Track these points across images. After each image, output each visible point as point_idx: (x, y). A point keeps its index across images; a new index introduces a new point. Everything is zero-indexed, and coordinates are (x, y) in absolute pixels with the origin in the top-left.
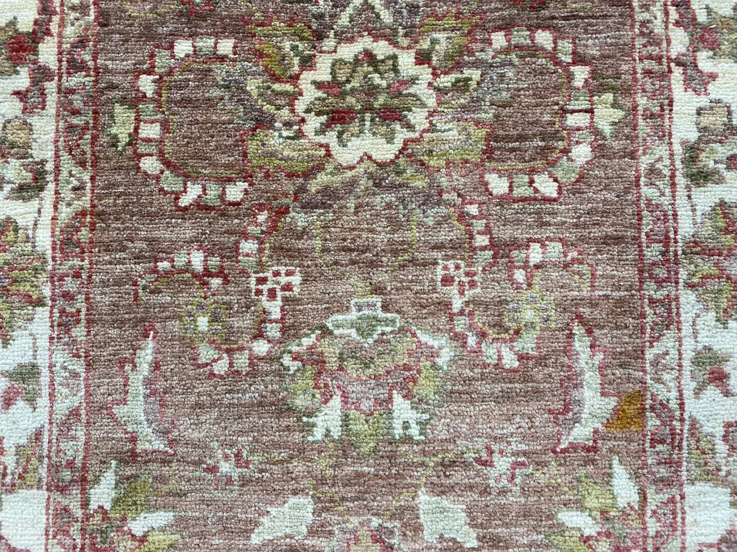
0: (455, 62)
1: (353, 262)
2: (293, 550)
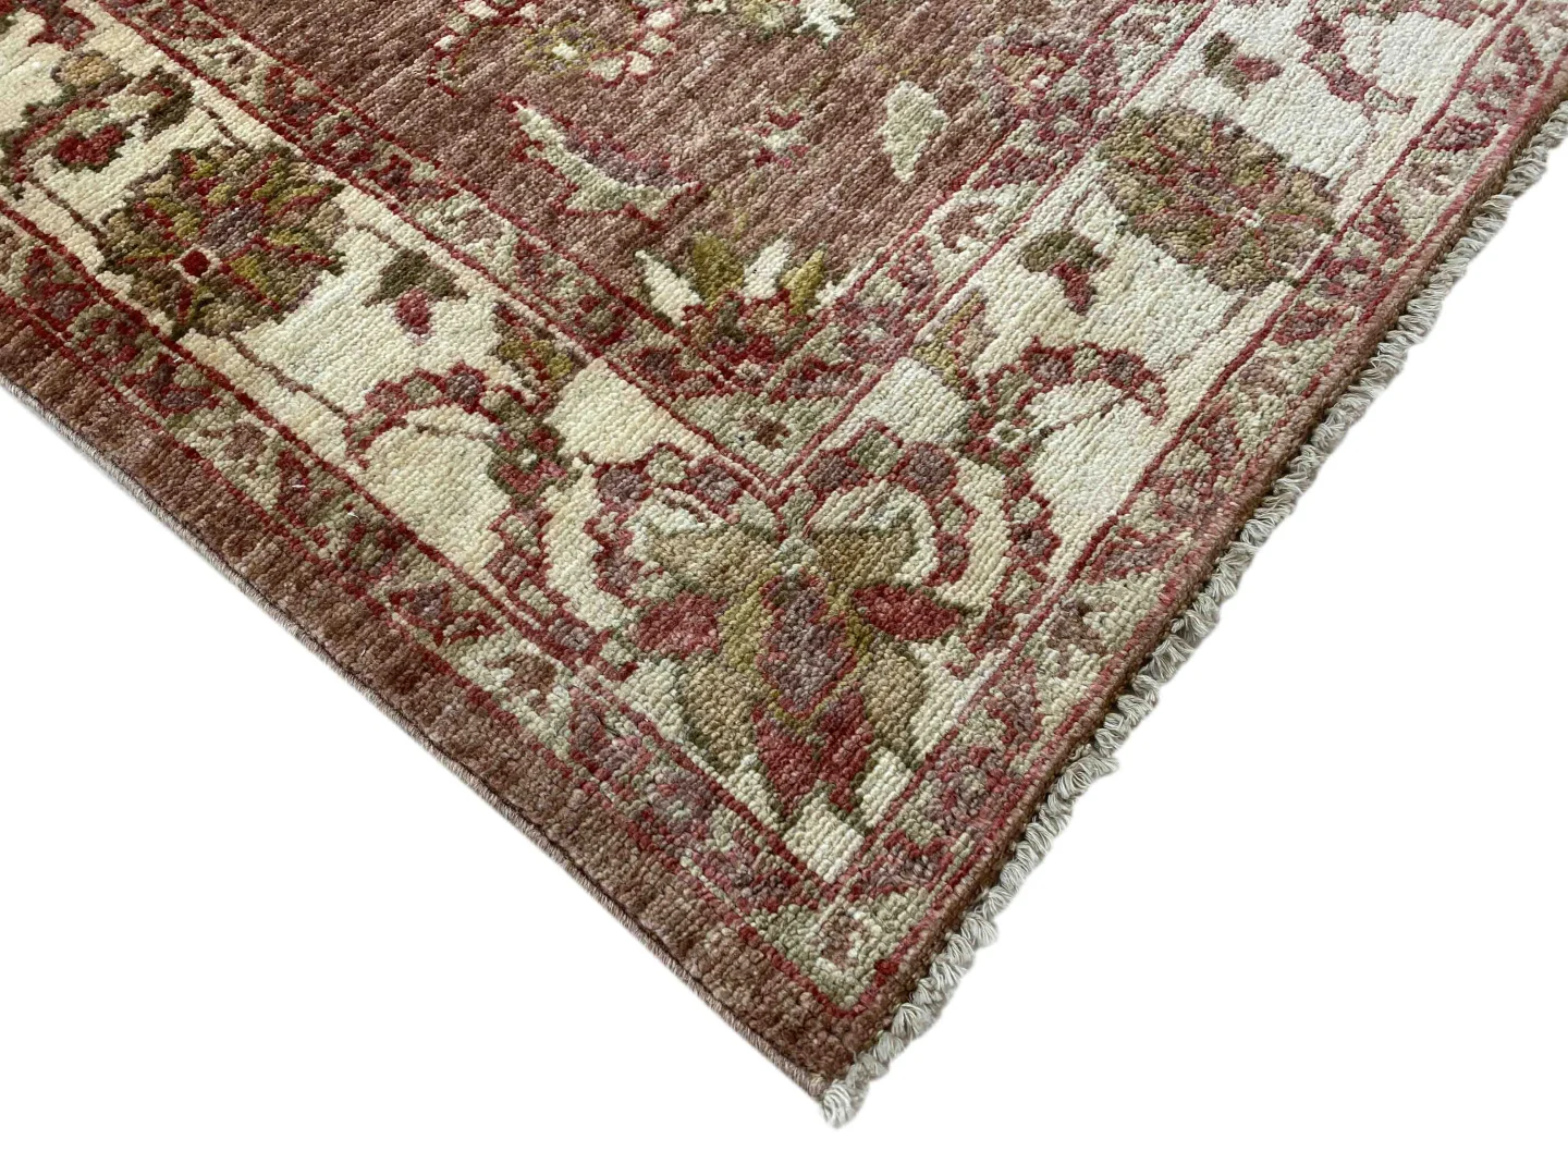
2: (955, 144)
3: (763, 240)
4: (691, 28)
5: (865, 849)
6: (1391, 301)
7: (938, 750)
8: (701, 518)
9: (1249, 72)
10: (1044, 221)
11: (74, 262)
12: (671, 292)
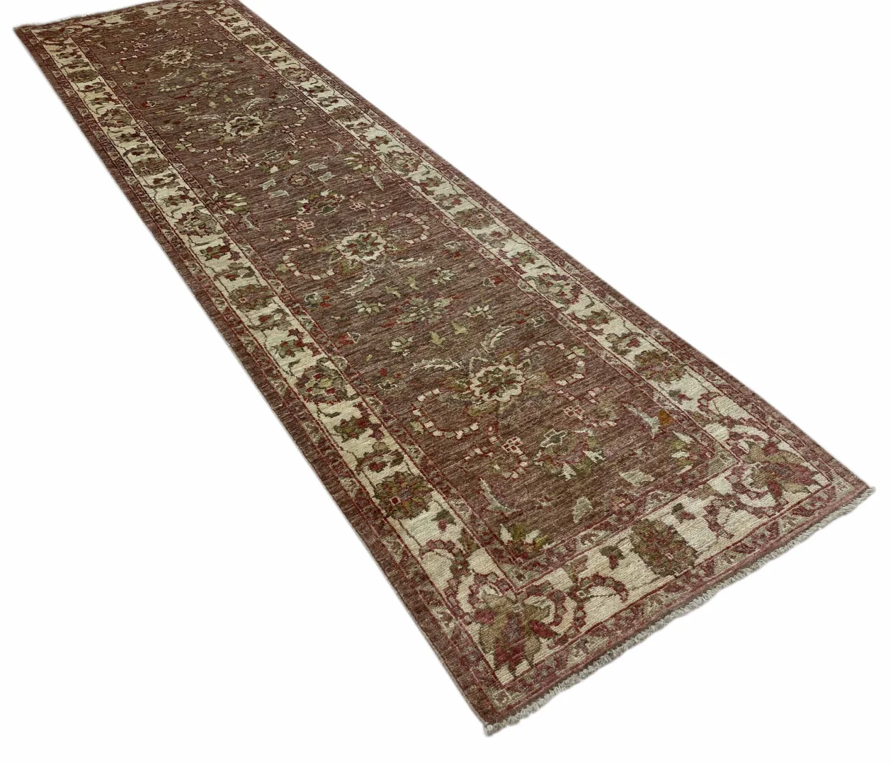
0: (518, 360)
1: (534, 424)
2: (592, 516)
3: (534, 529)
4: (531, 469)
5: (514, 680)
6: (701, 589)
7: (538, 664)
8: (497, 593)
9: (684, 516)
10: (612, 542)
11: (368, 493)
12: (506, 536)
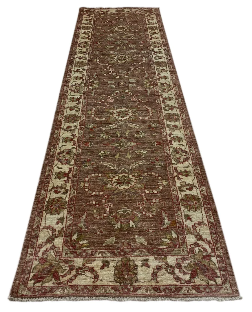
0: (138, 176)
2: (111, 246)
3: (86, 240)
4: (106, 218)
5: (32, 287)
6: (126, 295)
7: (44, 286)
8: (54, 255)
9: (146, 264)
10: (109, 259)
11: (46, 199)
12: (75, 237)
